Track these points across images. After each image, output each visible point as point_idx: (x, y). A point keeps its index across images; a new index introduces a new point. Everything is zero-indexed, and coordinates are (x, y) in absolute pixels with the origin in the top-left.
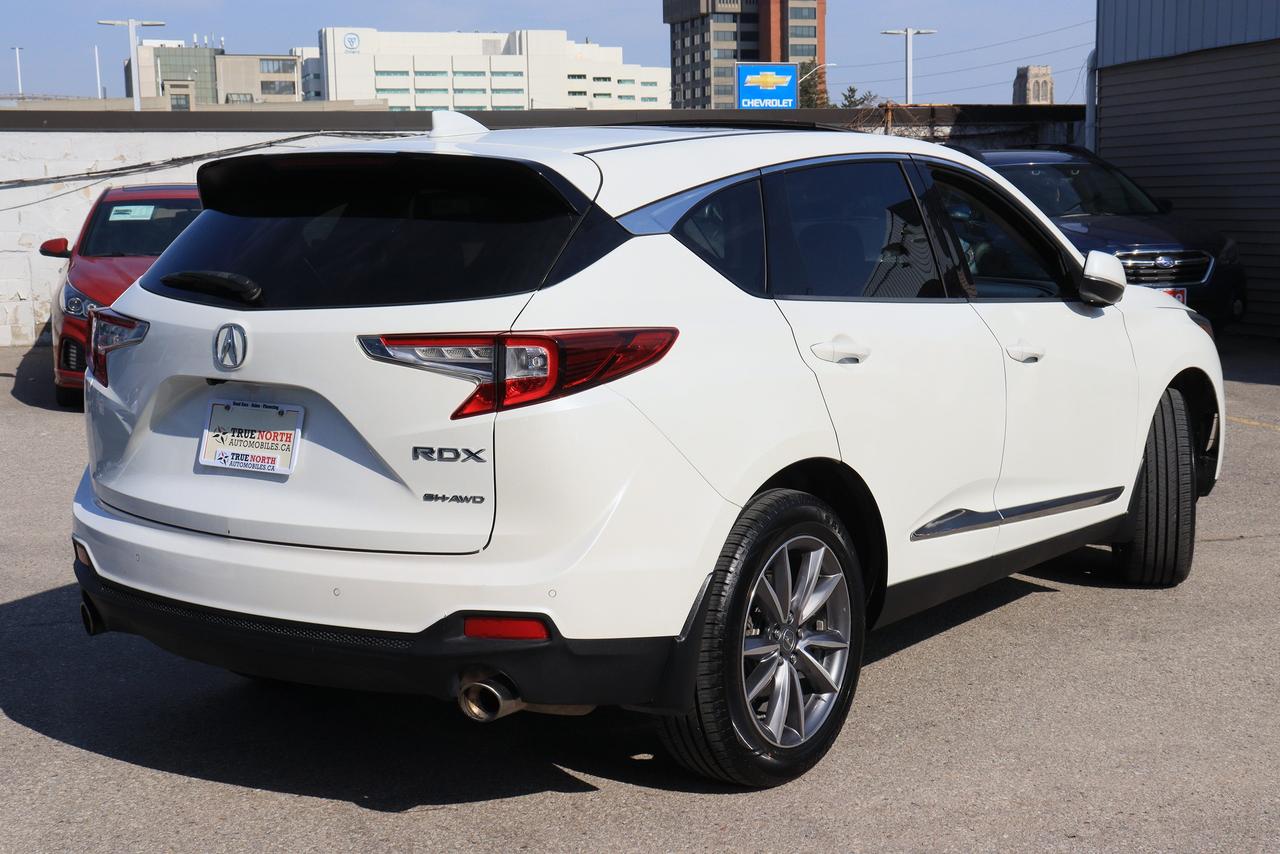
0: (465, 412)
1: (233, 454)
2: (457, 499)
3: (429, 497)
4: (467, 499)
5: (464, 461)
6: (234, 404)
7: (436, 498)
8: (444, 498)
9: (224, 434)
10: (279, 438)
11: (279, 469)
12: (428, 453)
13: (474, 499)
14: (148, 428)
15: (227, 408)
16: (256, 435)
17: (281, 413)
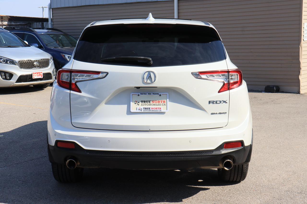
0: (221, 91)
1: (144, 108)
2: (220, 113)
3: (212, 114)
4: (222, 113)
5: (222, 103)
6: (141, 94)
7: (214, 114)
8: (216, 114)
9: (138, 103)
10: (160, 102)
11: (162, 111)
12: (213, 102)
13: (224, 113)
14: (104, 103)
15: (139, 95)
16: (151, 102)
17: (160, 95)
